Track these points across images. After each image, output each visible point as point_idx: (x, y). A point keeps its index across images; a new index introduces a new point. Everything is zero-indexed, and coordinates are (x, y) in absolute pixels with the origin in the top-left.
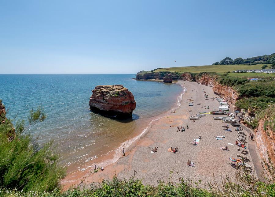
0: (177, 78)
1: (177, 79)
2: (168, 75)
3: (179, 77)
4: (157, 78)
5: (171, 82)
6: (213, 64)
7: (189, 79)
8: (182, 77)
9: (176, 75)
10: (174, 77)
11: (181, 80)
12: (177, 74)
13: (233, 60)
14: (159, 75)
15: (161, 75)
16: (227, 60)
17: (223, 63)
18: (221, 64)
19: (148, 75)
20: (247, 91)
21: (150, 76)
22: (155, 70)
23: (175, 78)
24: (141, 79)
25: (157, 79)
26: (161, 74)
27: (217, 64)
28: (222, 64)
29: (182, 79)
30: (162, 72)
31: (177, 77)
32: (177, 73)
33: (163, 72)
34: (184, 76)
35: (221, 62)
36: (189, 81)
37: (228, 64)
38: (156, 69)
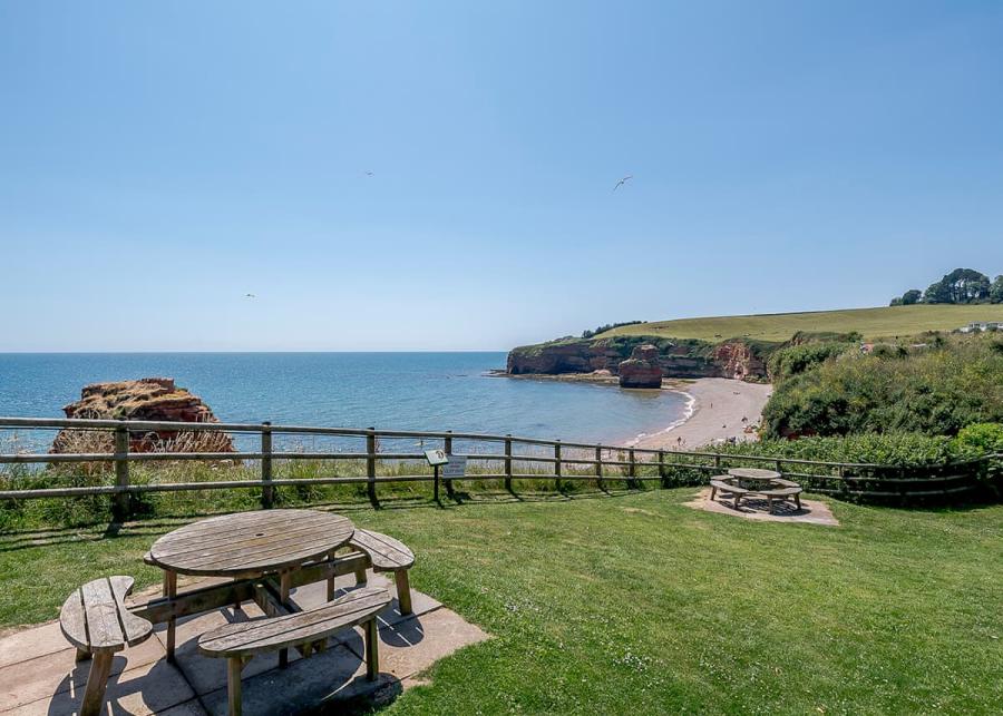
0: (694, 368)
1: (696, 373)
2: (639, 352)
3: (702, 359)
4: (601, 368)
5: (657, 385)
6: (894, 301)
7: (745, 372)
8: (716, 363)
9: (688, 351)
10: (681, 363)
11: (715, 377)
12: (696, 349)
13: (992, 281)
14: (611, 353)
15: (618, 354)
16: (960, 284)
17: (944, 294)
18: (931, 303)
19: (559, 352)
20: (797, 408)
21: (573, 359)
22: (600, 331)
23: (686, 368)
24: (526, 371)
25: (603, 373)
26: (618, 349)
27: (911, 299)
28: (938, 302)
29: (716, 372)
30: (622, 340)
31: (692, 364)
32: (693, 343)
33: (629, 338)
34: (724, 355)
35: (931, 289)
36: (744, 380)
37: (969, 301)
38: (608, 328)
